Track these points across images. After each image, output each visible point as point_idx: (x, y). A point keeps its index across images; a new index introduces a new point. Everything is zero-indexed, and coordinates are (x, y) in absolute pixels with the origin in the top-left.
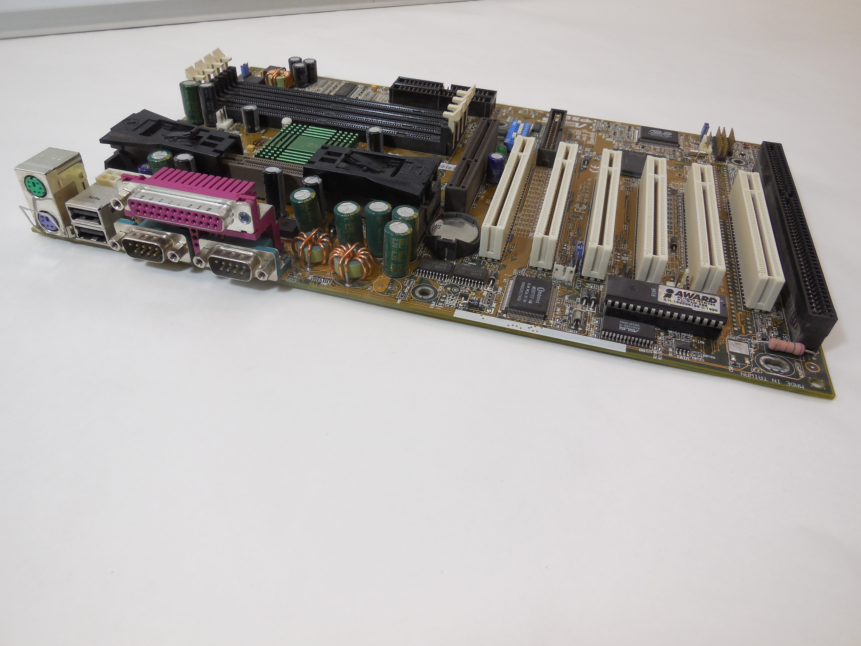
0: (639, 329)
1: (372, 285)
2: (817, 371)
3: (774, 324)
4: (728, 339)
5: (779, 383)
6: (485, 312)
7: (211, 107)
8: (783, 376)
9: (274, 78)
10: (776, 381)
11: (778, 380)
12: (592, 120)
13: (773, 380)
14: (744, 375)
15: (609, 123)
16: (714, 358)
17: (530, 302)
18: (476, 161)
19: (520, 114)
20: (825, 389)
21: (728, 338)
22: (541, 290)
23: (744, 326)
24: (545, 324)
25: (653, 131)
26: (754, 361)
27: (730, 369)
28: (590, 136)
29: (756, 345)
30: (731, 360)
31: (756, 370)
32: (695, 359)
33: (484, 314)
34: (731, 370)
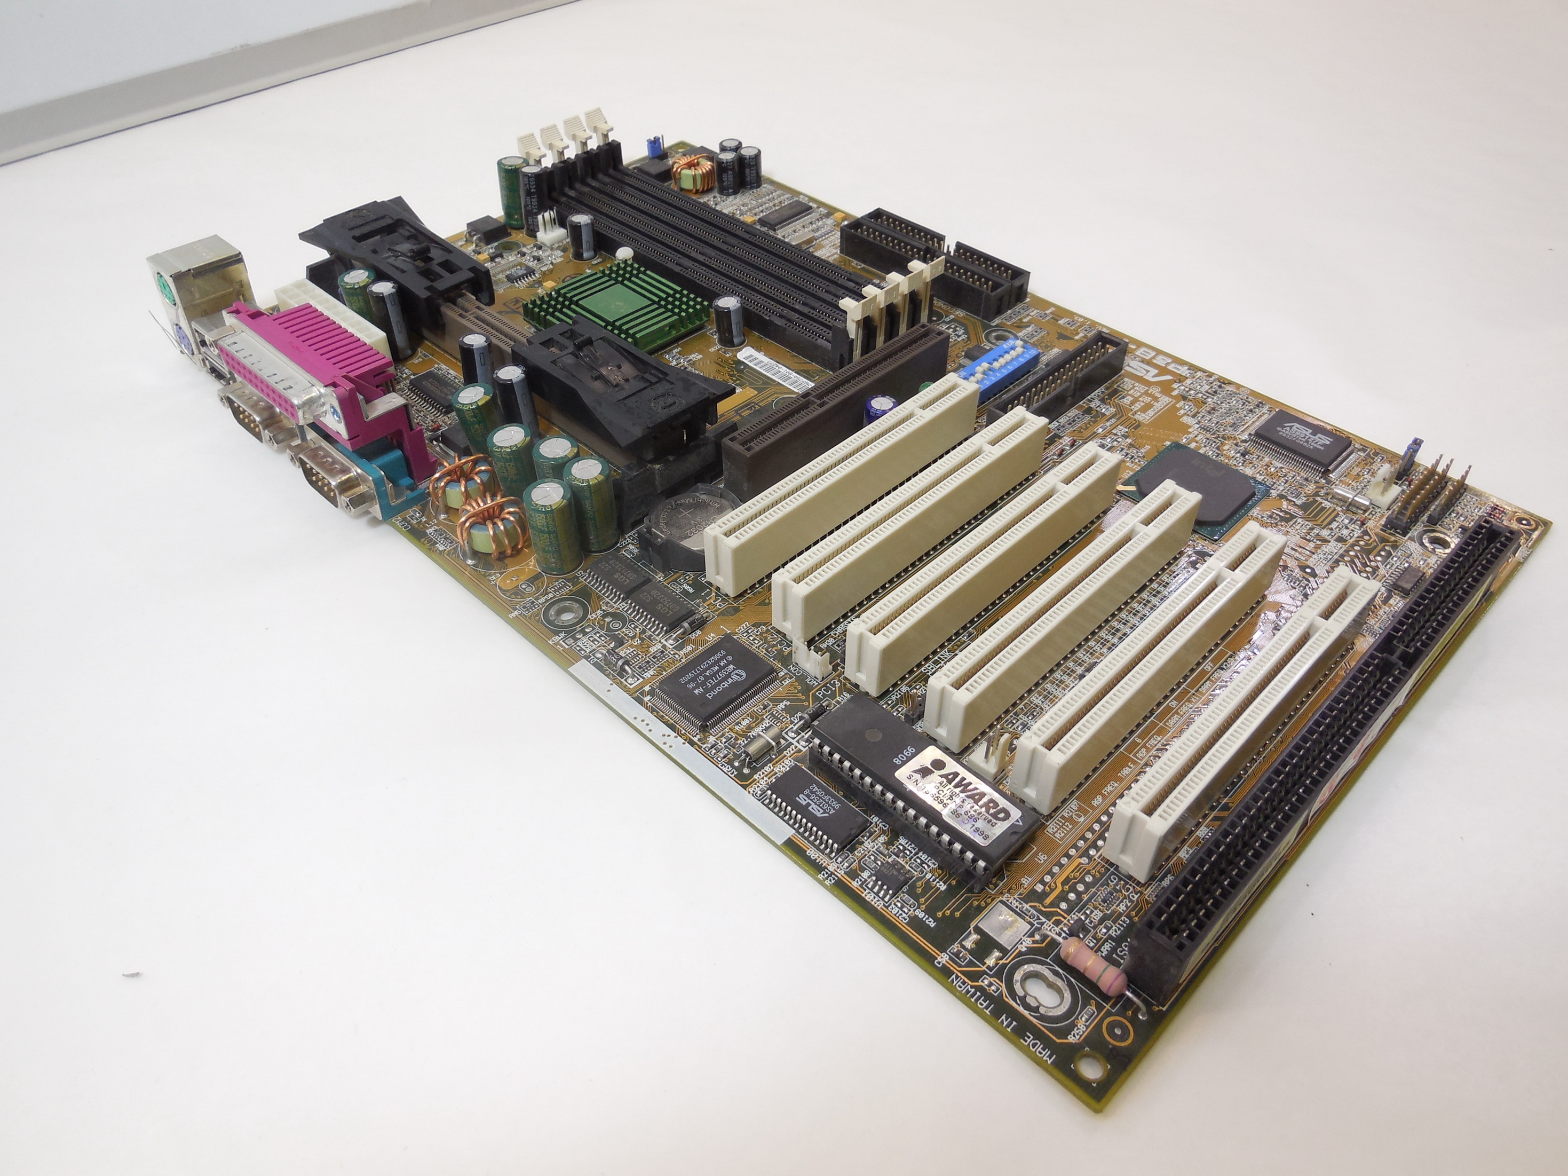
0: (832, 812)
1: (501, 574)
2: (1123, 1044)
3: (1133, 910)
4: (1002, 902)
5: (1009, 1030)
6: (623, 680)
7: (532, 205)
8: (1035, 1021)
9: (679, 170)
10: (1005, 1023)
11: (1014, 1023)
12: (1194, 368)
13: (1004, 1017)
14: (955, 983)
15: (1223, 382)
16: (932, 925)
17: (696, 692)
18: (821, 405)
19: (1060, 325)
20: (1095, 1085)
21: (1004, 899)
22: (739, 675)
23: (1063, 890)
24: (695, 739)
25: (1291, 427)
26: (1005, 965)
27: (939, 959)
28: (1156, 403)
29: (1045, 937)
30: (960, 943)
31: (990, 984)
32: (896, 910)
33: (617, 684)
34: (939, 963)
